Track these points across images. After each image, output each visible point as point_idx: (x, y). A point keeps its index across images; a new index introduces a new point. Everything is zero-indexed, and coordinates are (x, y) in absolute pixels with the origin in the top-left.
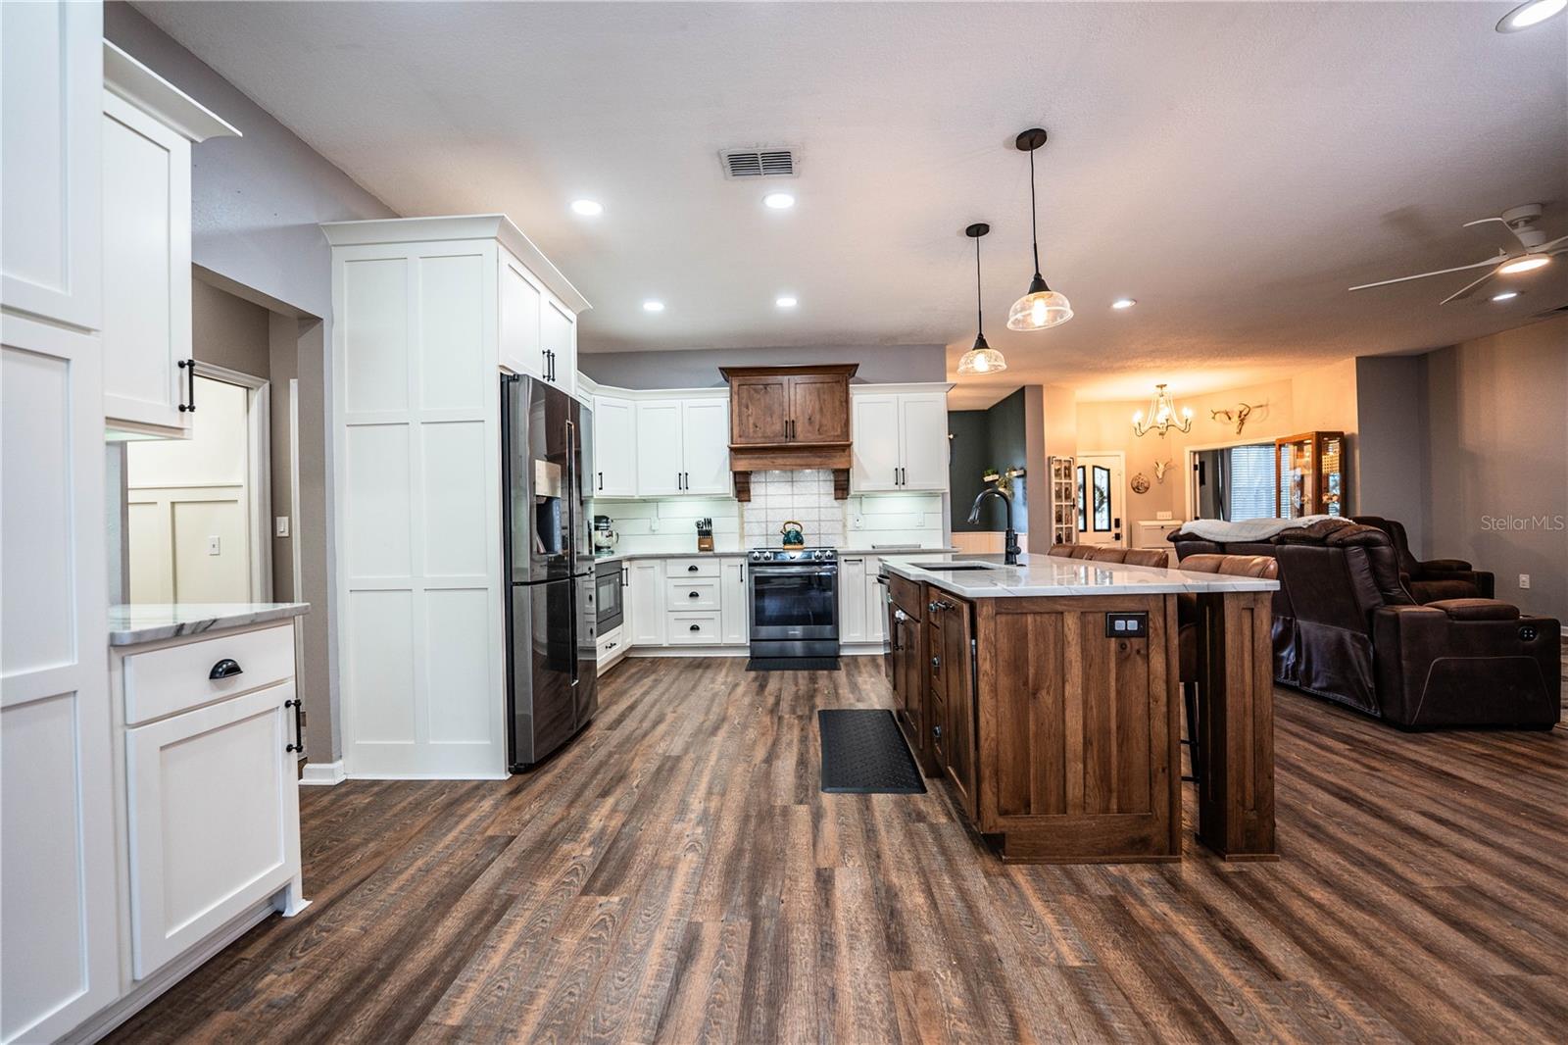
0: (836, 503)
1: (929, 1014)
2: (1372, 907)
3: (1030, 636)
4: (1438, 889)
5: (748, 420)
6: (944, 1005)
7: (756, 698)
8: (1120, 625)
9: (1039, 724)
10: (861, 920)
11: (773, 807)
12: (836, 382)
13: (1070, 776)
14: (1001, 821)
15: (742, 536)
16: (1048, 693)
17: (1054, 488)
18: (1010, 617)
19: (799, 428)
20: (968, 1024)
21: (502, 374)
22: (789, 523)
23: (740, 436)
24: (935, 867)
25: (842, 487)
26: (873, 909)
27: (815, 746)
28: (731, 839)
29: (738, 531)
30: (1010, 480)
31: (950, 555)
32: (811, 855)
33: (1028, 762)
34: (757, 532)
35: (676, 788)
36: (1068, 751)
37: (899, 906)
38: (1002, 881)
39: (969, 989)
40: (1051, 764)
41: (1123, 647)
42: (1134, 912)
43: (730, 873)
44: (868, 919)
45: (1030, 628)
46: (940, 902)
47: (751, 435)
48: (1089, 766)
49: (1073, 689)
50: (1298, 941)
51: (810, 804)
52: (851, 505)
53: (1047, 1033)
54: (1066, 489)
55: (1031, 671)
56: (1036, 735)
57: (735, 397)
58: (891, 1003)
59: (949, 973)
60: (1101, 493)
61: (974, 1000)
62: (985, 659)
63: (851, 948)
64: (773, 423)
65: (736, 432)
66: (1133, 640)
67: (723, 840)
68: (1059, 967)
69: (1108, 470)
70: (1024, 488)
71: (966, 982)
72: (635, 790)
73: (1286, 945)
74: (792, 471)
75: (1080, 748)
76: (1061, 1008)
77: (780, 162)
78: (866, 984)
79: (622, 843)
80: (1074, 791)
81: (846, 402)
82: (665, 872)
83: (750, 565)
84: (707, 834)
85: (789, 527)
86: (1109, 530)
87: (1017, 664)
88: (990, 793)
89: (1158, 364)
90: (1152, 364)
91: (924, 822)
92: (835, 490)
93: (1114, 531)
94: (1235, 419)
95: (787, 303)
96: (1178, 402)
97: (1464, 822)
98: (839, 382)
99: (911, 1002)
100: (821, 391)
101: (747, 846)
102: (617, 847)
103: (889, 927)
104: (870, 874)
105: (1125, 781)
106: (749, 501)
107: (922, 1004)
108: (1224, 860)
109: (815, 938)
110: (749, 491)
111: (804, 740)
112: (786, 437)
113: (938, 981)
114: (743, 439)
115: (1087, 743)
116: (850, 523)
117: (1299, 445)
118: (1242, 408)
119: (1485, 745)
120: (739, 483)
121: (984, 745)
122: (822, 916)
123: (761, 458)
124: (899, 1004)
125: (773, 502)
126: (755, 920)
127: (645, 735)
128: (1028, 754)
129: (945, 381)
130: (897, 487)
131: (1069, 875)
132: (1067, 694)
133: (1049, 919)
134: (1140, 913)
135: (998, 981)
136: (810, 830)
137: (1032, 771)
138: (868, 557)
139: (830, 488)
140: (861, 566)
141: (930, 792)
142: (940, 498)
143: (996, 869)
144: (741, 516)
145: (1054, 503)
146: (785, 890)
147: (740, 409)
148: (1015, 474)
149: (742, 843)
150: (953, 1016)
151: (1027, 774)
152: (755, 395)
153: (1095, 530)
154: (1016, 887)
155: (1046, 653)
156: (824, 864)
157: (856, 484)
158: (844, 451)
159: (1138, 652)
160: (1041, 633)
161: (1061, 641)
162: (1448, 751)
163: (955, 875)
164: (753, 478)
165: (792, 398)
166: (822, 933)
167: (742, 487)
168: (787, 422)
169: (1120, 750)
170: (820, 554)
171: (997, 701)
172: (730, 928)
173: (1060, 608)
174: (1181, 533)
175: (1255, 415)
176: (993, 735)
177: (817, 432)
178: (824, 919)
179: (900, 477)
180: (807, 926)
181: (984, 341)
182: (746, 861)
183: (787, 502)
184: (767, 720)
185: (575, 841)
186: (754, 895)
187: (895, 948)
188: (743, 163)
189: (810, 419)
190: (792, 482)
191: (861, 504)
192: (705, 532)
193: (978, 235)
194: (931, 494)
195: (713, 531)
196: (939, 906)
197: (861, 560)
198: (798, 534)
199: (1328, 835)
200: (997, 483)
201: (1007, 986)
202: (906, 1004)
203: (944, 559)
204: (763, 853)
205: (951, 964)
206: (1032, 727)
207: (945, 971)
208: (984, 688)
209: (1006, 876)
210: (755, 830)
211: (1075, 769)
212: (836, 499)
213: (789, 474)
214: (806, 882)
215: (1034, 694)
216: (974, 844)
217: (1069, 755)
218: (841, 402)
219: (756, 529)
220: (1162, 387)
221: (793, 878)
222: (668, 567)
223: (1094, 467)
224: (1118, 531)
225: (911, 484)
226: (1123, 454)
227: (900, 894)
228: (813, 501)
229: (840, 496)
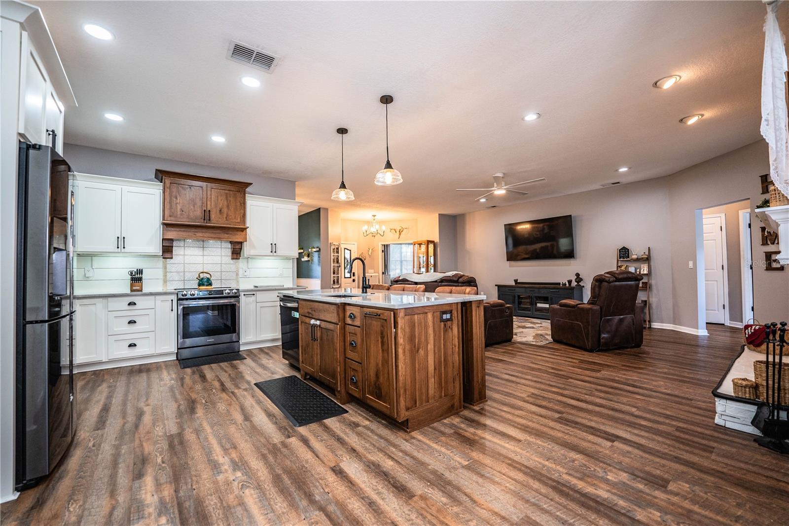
0: (232, 262)
1: (439, 511)
2: (520, 409)
3: (416, 325)
4: (528, 396)
5: (177, 206)
6: (441, 504)
7: (204, 384)
8: (445, 317)
9: (419, 365)
10: (375, 484)
11: (274, 445)
12: (237, 191)
13: (430, 385)
14: (407, 413)
15: (165, 281)
16: (422, 350)
17: (332, 258)
18: (409, 316)
19: (213, 216)
20: (456, 506)
21: (20, 141)
22: (203, 272)
23: (170, 216)
24: (383, 445)
25: (237, 252)
26: (375, 476)
27: (268, 403)
28: (265, 472)
29: (162, 277)
30: (312, 253)
31: (296, 291)
32: (320, 462)
33: (416, 383)
34: (176, 278)
35: (196, 453)
36: (429, 374)
37: (385, 470)
38: (413, 441)
39: (443, 492)
40: (423, 381)
41: (445, 325)
42: (465, 435)
43: (283, 491)
44: (377, 482)
45: (416, 321)
46: (399, 460)
47: (179, 216)
48: (436, 379)
49: (431, 347)
50: (515, 427)
51: (295, 436)
52: (241, 263)
53: (482, 494)
54: (337, 258)
55: (417, 340)
56: (418, 370)
57: (168, 191)
58: (422, 515)
59: (430, 489)
60: (347, 261)
61: (449, 495)
62: (401, 338)
63: (383, 499)
64: (195, 210)
65: (167, 213)
66: (448, 322)
67: (260, 474)
68: (463, 467)
69: (350, 250)
70: (319, 257)
71: (440, 490)
72: (164, 465)
73: (512, 429)
74: (203, 241)
75: (433, 372)
76: (477, 482)
77: (266, 61)
78: (404, 512)
79: (187, 504)
80: (431, 392)
81: (244, 204)
82: (239, 509)
83: (179, 299)
84: (245, 474)
85: (202, 276)
86: (350, 277)
87: (412, 338)
88: (403, 401)
89: (378, 206)
90: (376, 206)
91: (360, 426)
92: (233, 253)
93: (353, 278)
94: (398, 232)
95: (218, 139)
96: (381, 223)
97: (517, 374)
98: (239, 191)
99: (429, 510)
100: (228, 195)
101: (280, 472)
102: (186, 508)
103: (390, 482)
104: (358, 460)
105: (446, 382)
106: (172, 258)
107: (433, 508)
108: (474, 406)
109: (362, 503)
110: (172, 251)
111: (259, 402)
112: (204, 220)
113: (430, 495)
114: (172, 218)
115: (435, 369)
116: (241, 273)
117: (420, 244)
118: (401, 228)
119: (503, 349)
120: (165, 246)
121: (401, 378)
122: (355, 491)
123: (186, 231)
124: (425, 514)
125: (188, 259)
126: (322, 509)
127: (137, 426)
128: (416, 379)
129: (295, 200)
130: (271, 254)
131: (433, 428)
132: (429, 349)
133: (443, 450)
134: (467, 434)
135: (449, 483)
136: (308, 450)
137: (417, 387)
138: (257, 292)
139: (229, 252)
140: (253, 298)
141: (350, 412)
142: (292, 261)
143: (407, 437)
144: (165, 268)
145: (332, 265)
146: (324, 486)
147: (171, 199)
148: (314, 250)
149: (275, 471)
150: (448, 506)
151: (415, 389)
152: (183, 191)
153: (345, 278)
154: (421, 442)
155: (422, 332)
156: (332, 465)
157: (247, 250)
158: (243, 231)
159: (450, 327)
160: (420, 323)
161: (426, 327)
162: (497, 352)
163: (395, 446)
164: (175, 244)
165: (209, 197)
166: (363, 499)
167: (167, 250)
168: (205, 211)
169: (445, 370)
170: (229, 291)
171: (405, 357)
172: (312, 520)
173: (427, 311)
174: (400, 278)
175: (405, 230)
176: (404, 373)
177: (225, 219)
178: (358, 491)
179: (274, 249)
180: (352, 499)
181: (344, 185)
182: (287, 480)
183: (199, 259)
184: (224, 395)
185: (142, 518)
186: (309, 497)
187: (401, 490)
188: (241, 52)
189: (221, 211)
190: (203, 247)
191: (248, 262)
192: (136, 278)
193: (342, 133)
194: (287, 258)
195: (143, 278)
196: (400, 462)
197: (254, 294)
198: (208, 279)
199: (493, 389)
200: (303, 254)
201: (454, 483)
202: (427, 512)
203: (293, 292)
204: (292, 472)
205: (427, 485)
206: (417, 366)
207: (428, 490)
208: (400, 351)
209: (414, 438)
210: (275, 461)
211: (432, 381)
212: (232, 259)
213: (202, 243)
214: (331, 478)
215: (418, 351)
216: (389, 429)
217: (430, 376)
218: (241, 204)
219: (176, 277)
220: (374, 216)
221: (322, 478)
222: (109, 304)
223: (345, 249)
224: (354, 278)
225: (279, 252)
226: (356, 244)
227: (380, 464)
228: (217, 259)
229: (235, 257)
